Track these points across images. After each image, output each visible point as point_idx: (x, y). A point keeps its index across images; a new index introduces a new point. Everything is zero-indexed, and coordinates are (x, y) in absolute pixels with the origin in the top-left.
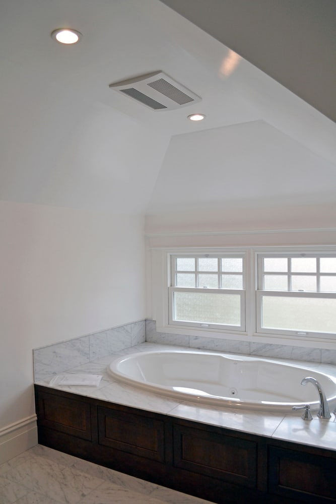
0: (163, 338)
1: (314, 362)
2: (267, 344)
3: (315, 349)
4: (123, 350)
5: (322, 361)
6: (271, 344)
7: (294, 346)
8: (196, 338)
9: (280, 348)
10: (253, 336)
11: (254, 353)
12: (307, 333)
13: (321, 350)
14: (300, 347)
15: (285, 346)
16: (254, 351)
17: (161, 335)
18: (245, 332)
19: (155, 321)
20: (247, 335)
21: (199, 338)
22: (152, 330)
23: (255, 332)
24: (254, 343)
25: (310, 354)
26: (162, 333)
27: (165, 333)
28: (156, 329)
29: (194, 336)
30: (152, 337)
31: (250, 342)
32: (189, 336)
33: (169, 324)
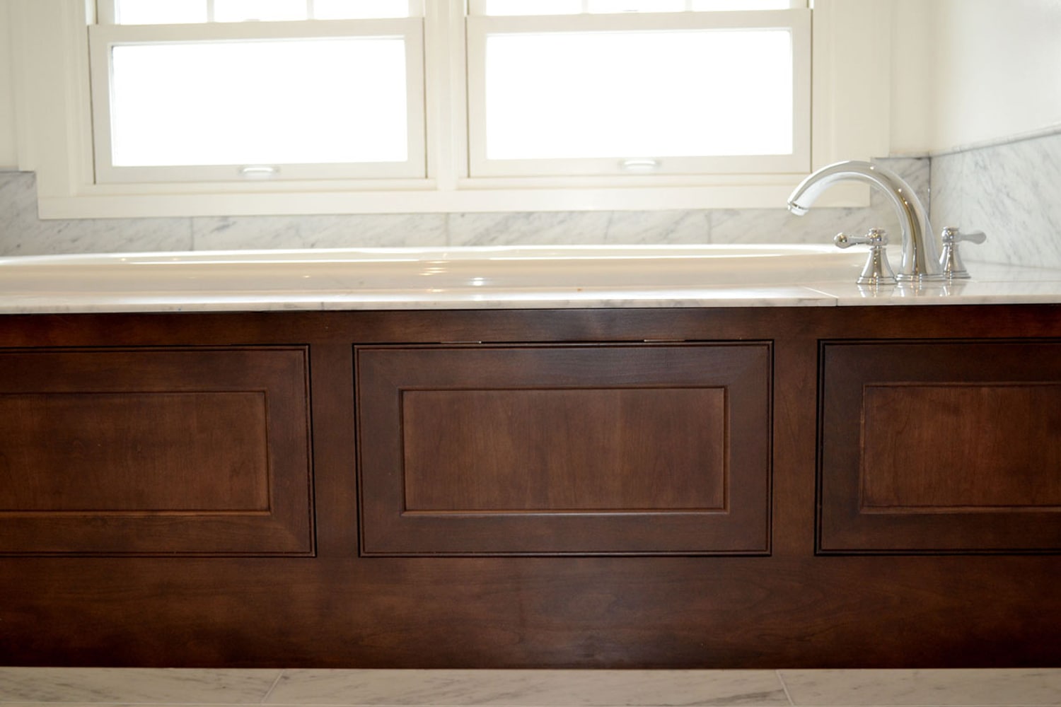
2: (517, 215)
6: (530, 214)
7: (613, 212)
8: (225, 223)
9: (562, 222)
10: (460, 189)
13: (709, 215)
15: (583, 213)
17: (60, 231)
18: (426, 181)
19: (32, 174)
20: (435, 189)
21: (234, 223)
22: (18, 215)
23: (466, 174)
24: (463, 215)
25: (672, 231)
26: (68, 221)
27: (82, 220)
28: (37, 207)
29: (212, 217)
30: (19, 246)
31: (448, 214)
32: (191, 218)
33: (95, 182)
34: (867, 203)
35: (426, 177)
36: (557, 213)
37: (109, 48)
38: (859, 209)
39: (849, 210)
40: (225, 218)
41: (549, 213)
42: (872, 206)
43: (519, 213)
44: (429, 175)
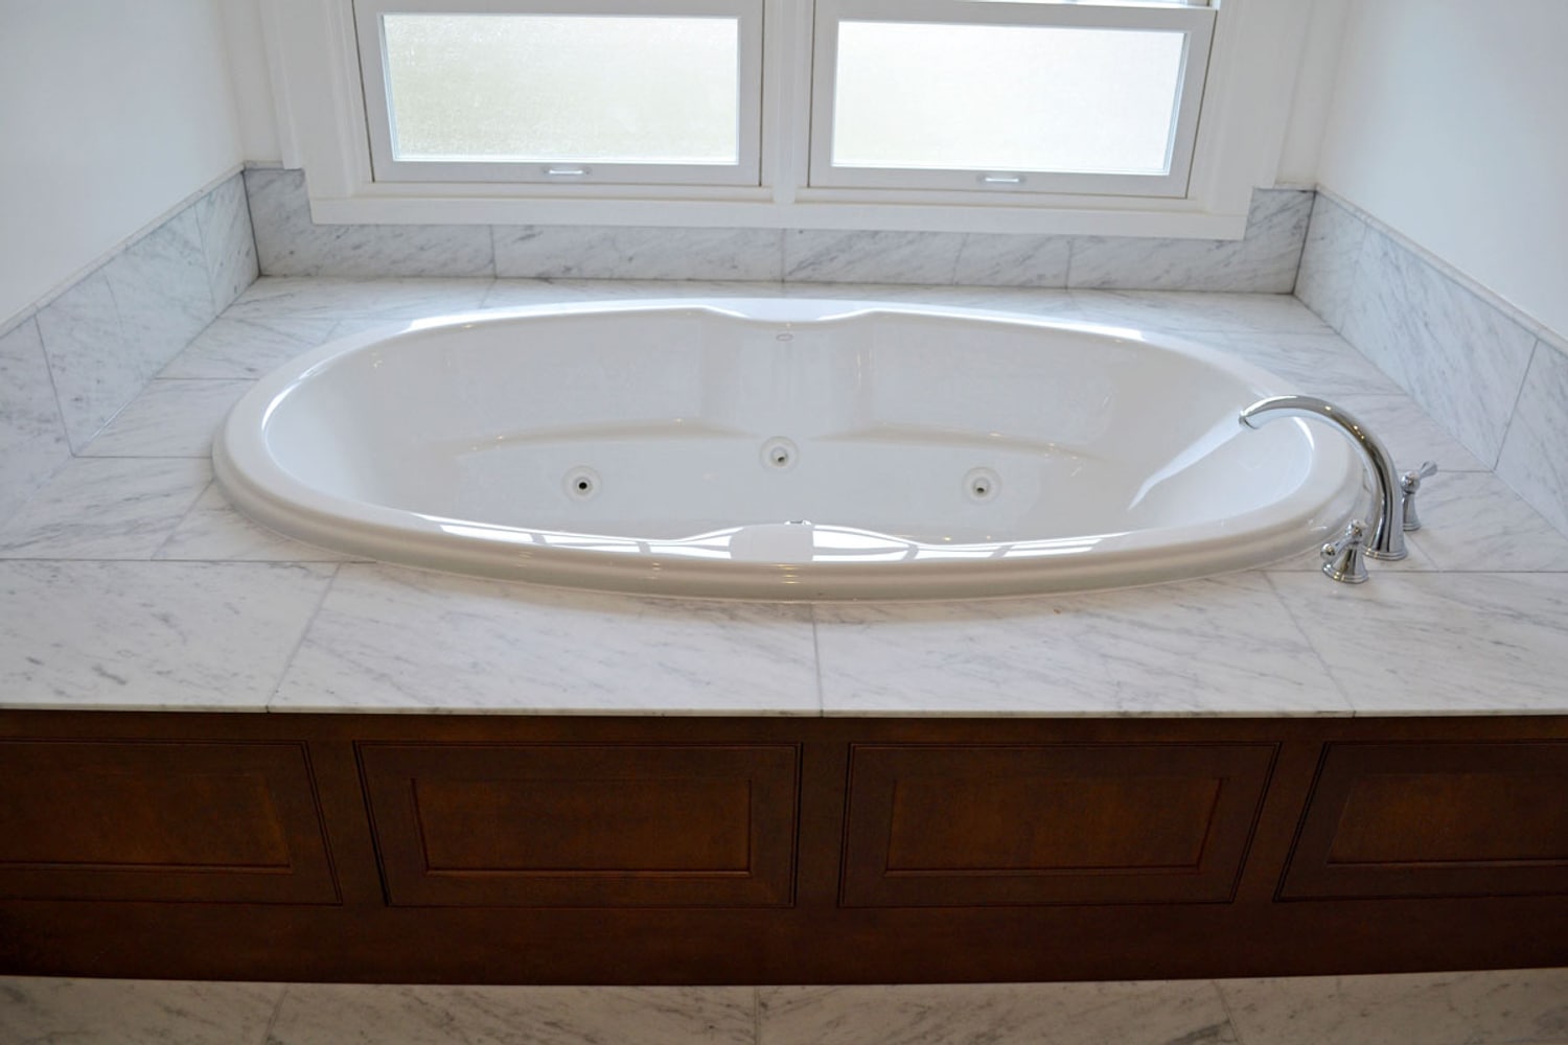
0: (357, 247)
1: (1040, 287)
2: (861, 234)
3: (1049, 239)
4: (190, 343)
5: (1070, 284)
6: (876, 233)
7: (968, 234)
8: (529, 233)
9: (911, 242)
10: (798, 201)
11: (801, 275)
12: (1023, 177)
13: (1071, 241)
14: (994, 236)
15: (935, 234)
16: (801, 267)
17: (338, 237)
18: (760, 189)
19: (301, 172)
20: (770, 201)
21: (541, 233)
22: (288, 218)
23: (805, 184)
24: (801, 232)
25: (1029, 257)
26: (347, 228)
27: (362, 226)
28: (309, 210)
29: (515, 226)
30: (292, 253)
31: (785, 230)
32: (490, 226)
33: (374, 180)
34: (1240, 236)
35: (760, 185)
36: (906, 233)
37: (379, 18)
38: (1231, 242)
39: (1220, 243)
40: (530, 227)
41: (896, 232)
42: (1245, 239)
43: (863, 231)
44: (763, 183)
